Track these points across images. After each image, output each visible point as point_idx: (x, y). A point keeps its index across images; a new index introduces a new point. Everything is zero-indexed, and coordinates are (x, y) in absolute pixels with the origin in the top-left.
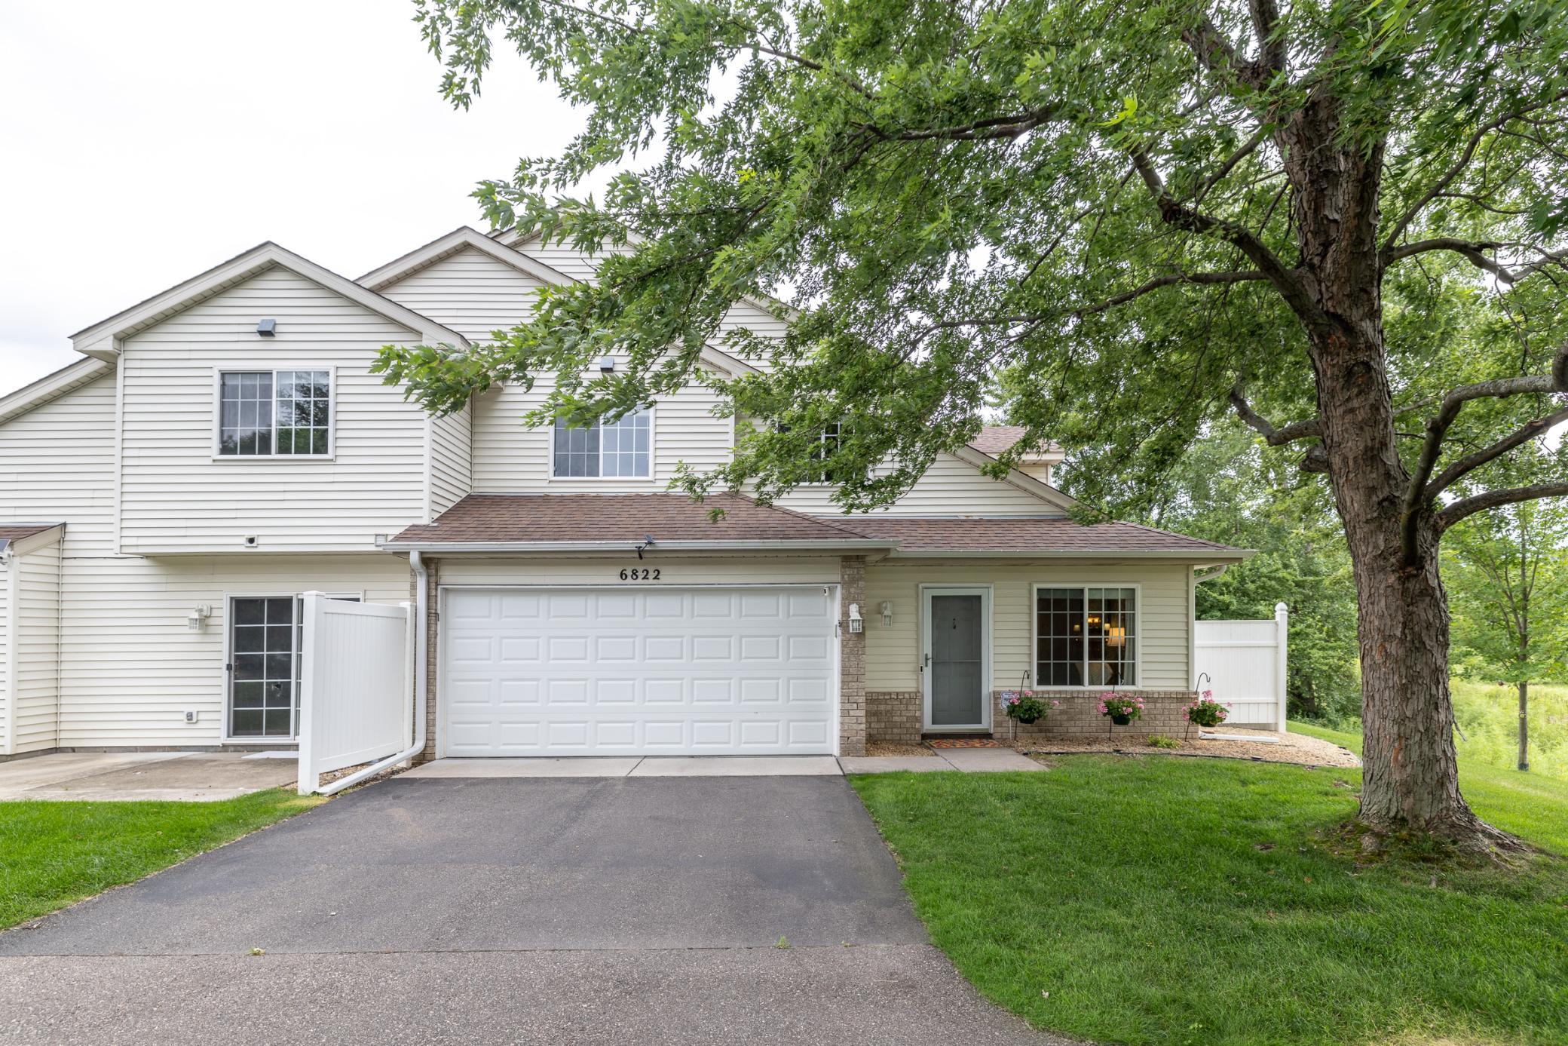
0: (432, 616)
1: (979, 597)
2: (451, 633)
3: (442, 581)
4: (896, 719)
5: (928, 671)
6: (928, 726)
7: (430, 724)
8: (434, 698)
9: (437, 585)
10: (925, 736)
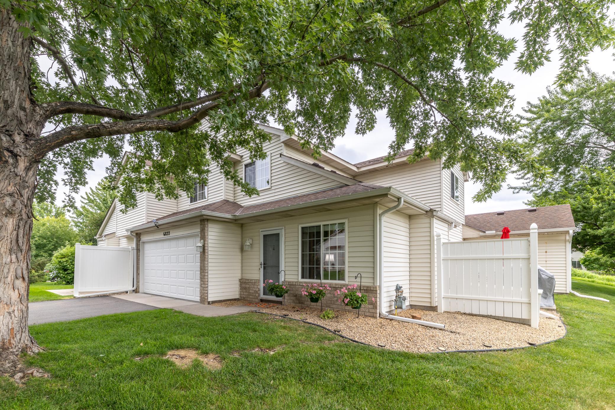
0: (138, 250)
1: (279, 234)
2: (145, 255)
3: (142, 239)
4: (251, 291)
5: (262, 270)
6: (262, 296)
7: (138, 282)
8: (139, 274)
9: (139, 241)
10: (262, 301)
